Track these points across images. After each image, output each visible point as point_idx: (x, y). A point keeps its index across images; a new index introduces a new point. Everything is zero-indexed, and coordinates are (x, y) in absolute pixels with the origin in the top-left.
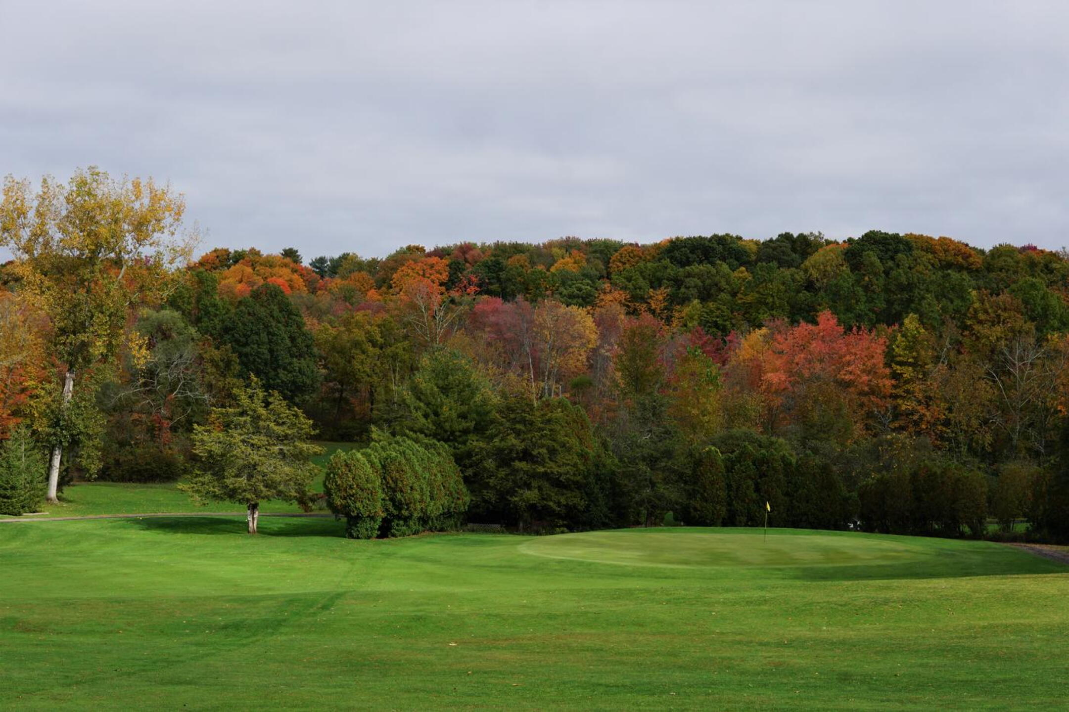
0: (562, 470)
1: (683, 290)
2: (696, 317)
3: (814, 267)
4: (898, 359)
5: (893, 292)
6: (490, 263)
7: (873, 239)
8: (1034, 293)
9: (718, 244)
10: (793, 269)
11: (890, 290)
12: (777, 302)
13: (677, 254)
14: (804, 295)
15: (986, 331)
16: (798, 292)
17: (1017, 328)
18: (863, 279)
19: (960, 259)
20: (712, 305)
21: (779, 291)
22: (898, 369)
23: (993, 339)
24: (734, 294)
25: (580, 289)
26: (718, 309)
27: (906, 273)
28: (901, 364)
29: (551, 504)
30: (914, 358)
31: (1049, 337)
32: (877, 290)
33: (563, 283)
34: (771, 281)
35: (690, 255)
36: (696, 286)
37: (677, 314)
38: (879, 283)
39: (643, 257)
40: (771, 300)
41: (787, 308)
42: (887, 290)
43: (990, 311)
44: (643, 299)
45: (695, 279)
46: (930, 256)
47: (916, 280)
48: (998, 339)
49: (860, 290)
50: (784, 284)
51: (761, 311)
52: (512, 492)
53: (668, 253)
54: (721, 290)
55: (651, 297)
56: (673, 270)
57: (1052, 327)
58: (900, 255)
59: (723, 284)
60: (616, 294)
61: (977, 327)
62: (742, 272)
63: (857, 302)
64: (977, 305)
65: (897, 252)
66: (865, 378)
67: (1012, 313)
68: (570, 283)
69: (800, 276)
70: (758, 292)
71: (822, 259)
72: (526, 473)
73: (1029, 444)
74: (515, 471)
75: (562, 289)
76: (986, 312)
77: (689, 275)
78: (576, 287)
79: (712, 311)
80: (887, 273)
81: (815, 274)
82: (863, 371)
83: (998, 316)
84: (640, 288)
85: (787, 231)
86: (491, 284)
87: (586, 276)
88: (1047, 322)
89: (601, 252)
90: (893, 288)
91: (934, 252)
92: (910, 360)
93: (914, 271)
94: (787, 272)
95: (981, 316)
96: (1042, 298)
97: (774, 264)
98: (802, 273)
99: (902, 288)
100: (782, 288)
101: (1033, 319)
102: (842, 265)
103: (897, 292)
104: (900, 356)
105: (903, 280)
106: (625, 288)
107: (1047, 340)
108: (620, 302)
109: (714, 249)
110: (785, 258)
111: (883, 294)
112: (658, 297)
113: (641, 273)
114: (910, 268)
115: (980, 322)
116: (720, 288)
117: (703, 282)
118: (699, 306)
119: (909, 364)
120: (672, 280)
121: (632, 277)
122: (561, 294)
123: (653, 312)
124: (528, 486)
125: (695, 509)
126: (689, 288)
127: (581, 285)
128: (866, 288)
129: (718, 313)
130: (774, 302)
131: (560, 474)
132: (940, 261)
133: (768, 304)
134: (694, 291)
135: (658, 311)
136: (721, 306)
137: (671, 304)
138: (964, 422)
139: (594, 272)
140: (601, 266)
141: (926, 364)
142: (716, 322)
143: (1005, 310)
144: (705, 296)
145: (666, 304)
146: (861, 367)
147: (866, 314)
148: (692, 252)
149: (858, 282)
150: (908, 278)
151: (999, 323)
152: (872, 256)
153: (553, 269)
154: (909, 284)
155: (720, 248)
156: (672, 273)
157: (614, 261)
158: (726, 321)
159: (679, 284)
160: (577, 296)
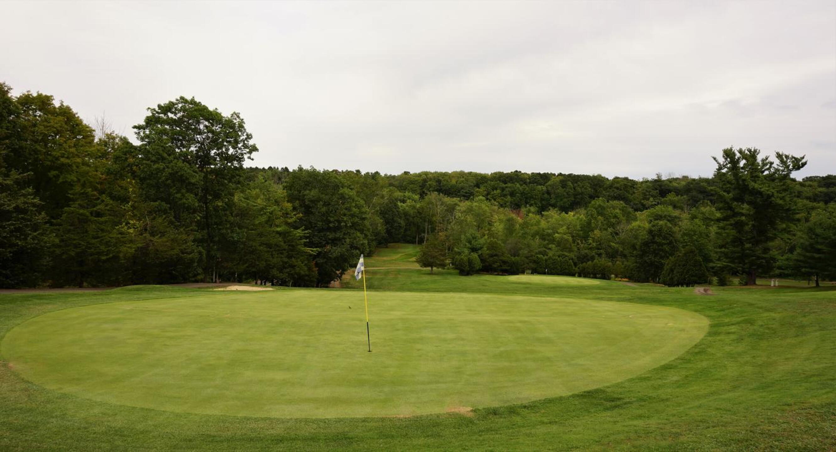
0: (506, 258)
1: (504, 192)
3: (549, 185)
5: (576, 195)
10: (542, 186)
12: (537, 198)
14: (546, 195)
16: (544, 194)
18: (566, 190)
20: (515, 198)
24: (521, 194)
29: (502, 267)
51: (531, 200)
52: (492, 264)
54: (517, 193)
56: (501, 185)
59: (518, 191)
60: (481, 193)
63: (564, 198)
68: (465, 188)
71: (553, 183)
72: (497, 259)
74: (494, 259)
75: (463, 190)
77: (507, 187)
79: (514, 200)
80: (574, 188)
81: (550, 188)
84: (490, 191)
86: (437, 187)
87: (470, 186)
90: (576, 193)
93: (584, 188)
94: (540, 187)
97: (536, 184)
98: (545, 187)
99: (579, 194)
100: (539, 193)
106: (485, 191)
112: (496, 194)
120: (500, 188)
124: (497, 263)
125: (538, 270)
126: (506, 191)
127: (469, 189)
128: (567, 194)
129: (516, 200)
131: (505, 260)
132: (594, 184)
134: (508, 193)
139: (472, 184)
140: (475, 182)
142: (516, 203)
144: (512, 194)
147: (567, 202)
149: (564, 191)
150: (582, 190)
152: (570, 183)
154: (582, 192)
155: (517, 177)
157: (479, 180)
158: (519, 202)
159: (503, 189)
160: (469, 193)
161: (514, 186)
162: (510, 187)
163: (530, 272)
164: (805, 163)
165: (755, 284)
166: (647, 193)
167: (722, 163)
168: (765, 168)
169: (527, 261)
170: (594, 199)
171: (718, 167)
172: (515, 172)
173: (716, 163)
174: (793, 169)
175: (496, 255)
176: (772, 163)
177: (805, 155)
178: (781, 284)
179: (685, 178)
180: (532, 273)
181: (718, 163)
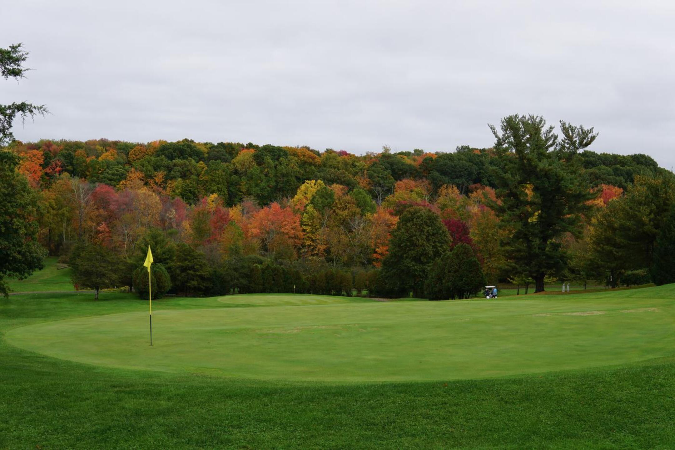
0: (206, 273)
1: (172, 173)
2: (180, 187)
3: (238, 162)
4: (305, 223)
5: (279, 177)
6: (66, 154)
7: (269, 149)
8: (360, 196)
9: (188, 148)
10: (228, 163)
11: (277, 176)
12: (221, 180)
13: (166, 152)
14: (234, 177)
15: (341, 213)
16: (231, 175)
17: (354, 211)
18: (264, 170)
19: (311, 160)
20: (188, 181)
21: (222, 175)
22: (305, 227)
23: (344, 216)
24: (198, 175)
25: (117, 171)
26: (191, 183)
27: (285, 168)
28: (305, 225)
29: (201, 286)
30: (311, 223)
31: (366, 214)
32: (271, 176)
33: (108, 167)
34: (218, 170)
35: (173, 153)
36: (179, 171)
37: (169, 185)
38: (272, 173)
39: (146, 152)
40: (218, 179)
41: (226, 183)
42: (276, 176)
43: (342, 203)
44: (151, 177)
45: (179, 167)
46: (296, 158)
47: (290, 171)
48: (346, 216)
49: (263, 176)
50: (224, 171)
51: (212, 185)
52: (187, 282)
53: (161, 151)
54: (192, 174)
55: (155, 176)
56: (166, 161)
57: (367, 210)
58: (281, 158)
59: (193, 171)
60: (137, 174)
61: (337, 211)
62: (202, 164)
63: (262, 181)
64: (337, 201)
65: (280, 156)
66: (293, 232)
67: (352, 205)
68: (111, 167)
69: (231, 167)
70: (211, 175)
71: (242, 158)
72: (192, 275)
73: (360, 260)
74: (188, 274)
75: (107, 170)
76: (341, 204)
77: (175, 165)
78: (115, 169)
79: (188, 185)
80: (275, 167)
81: (239, 166)
82: (292, 228)
83: (346, 206)
84: (150, 171)
85: (222, 141)
86: (67, 166)
87: (119, 163)
88: (365, 208)
89: (124, 149)
90: (279, 175)
91: (298, 156)
92: (310, 224)
93: (289, 166)
94: (225, 165)
95: (339, 206)
96: (363, 198)
97: (219, 161)
98: (232, 166)
99: (283, 175)
100: (224, 173)
101: (360, 207)
102: (252, 162)
103: (281, 177)
104: (305, 222)
105: (284, 171)
106: (142, 171)
107: (365, 216)
108: (139, 178)
109: (186, 150)
110: (223, 157)
111: (274, 178)
112: (160, 176)
113: (149, 162)
114: (287, 165)
115: (338, 208)
116: (191, 173)
117: (182, 169)
118: (181, 182)
119: (310, 226)
120: (165, 167)
121: (144, 164)
122: (108, 173)
123: (157, 184)
124: (193, 280)
125: (252, 287)
126: (175, 172)
127: (117, 168)
128: (266, 175)
129: (191, 185)
130: (219, 181)
131: (205, 275)
132: (301, 161)
133: (216, 181)
134: (178, 174)
135: (159, 183)
136: (192, 182)
137: (166, 180)
138: (336, 252)
139: (122, 160)
140: (125, 157)
141: (316, 226)
142: (190, 190)
143: (349, 203)
144: (184, 176)
145: (164, 180)
146: (291, 227)
147: (266, 188)
148: (174, 152)
149: (261, 172)
150: (286, 171)
151: (346, 208)
152: (268, 159)
153: (100, 159)
154: (287, 173)
155: (189, 150)
156: (166, 163)
157: (131, 154)
158: (195, 189)
159: (169, 169)
160: (117, 175)
161: (188, 163)
162: (181, 165)
163: (237, 290)
164: (593, 138)
165: (543, 290)
166: (376, 175)
167: (501, 137)
168: (549, 144)
169: (237, 275)
170: (304, 183)
171: (496, 142)
172: (183, 141)
173: (494, 136)
174: (580, 147)
175: (192, 268)
176: (556, 138)
177: (592, 128)
178: (573, 289)
179: (418, 152)
180: (240, 293)
181: (496, 136)
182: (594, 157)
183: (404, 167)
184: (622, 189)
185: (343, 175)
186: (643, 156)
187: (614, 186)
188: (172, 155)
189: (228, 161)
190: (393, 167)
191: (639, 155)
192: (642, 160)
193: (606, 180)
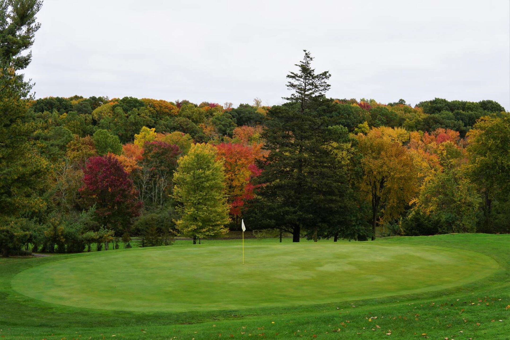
7: (126, 101)
13: (38, 106)
19: (167, 110)
27: (134, 117)
35: (44, 107)
46: (151, 109)
49: (112, 125)
53: (35, 105)
62: (64, 115)
69: (89, 118)
105: (132, 120)
109: (55, 104)
114: (139, 115)
148: (45, 105)
182: (440, 103)
183: (251, 115)
184: (458, 132)
185: (186, 123)
186: (490, 102)
187: (452, 129)
188: (42, 108)
189: (89, 112)
190: (240, 116)
191: (487, 101)
192: (489, 105)
193: (444, 124)
